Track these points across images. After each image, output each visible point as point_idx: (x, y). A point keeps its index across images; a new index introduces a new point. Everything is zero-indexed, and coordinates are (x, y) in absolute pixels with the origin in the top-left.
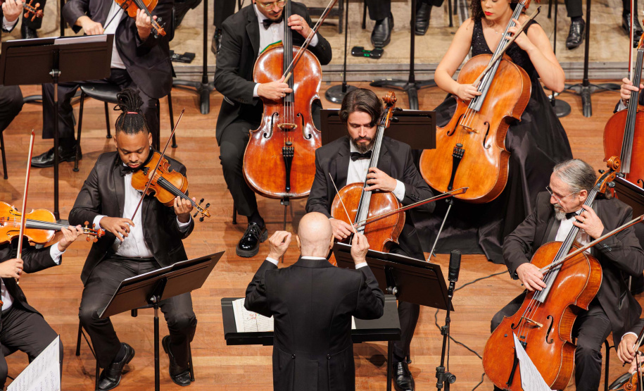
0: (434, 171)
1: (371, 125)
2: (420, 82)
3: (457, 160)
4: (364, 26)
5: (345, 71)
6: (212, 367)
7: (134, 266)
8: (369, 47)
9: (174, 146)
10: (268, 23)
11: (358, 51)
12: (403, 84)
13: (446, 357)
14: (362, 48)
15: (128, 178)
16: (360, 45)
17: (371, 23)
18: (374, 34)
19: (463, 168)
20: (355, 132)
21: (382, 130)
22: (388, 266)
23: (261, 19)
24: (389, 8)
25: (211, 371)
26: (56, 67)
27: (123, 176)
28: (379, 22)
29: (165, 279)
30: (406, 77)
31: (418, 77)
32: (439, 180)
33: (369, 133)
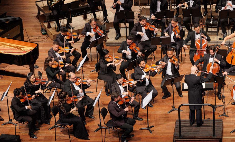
0: (228, 60)
1: (213, 52)
2: (231, 44)
3: (232, 58)
4: (222, 34)
5: (217, 42)
6: (186, 95)
7: (170, 77)
8: (222, 38)
9: (185, 56)
10: (197, 34)
11: (220, 39)
12: (228, 45)
13: (224, 93)
14: (221, 38)
15: (169, 60)
16: (220, 38)
17: (223, 34)
18: (223, 36)
19: (233, 60)
20: (211, 53)
21: (216, 53)
22: (214, 77)
23: (196, 33)
24: (226, 31)
25: (186, 96)
26: (161, 42)
27: (168, 59)
28: (224, 34)
29: (174, 79)
30: (228, 43)
31: (230, 43)
32: (229, 62)
33: (213, 53)
